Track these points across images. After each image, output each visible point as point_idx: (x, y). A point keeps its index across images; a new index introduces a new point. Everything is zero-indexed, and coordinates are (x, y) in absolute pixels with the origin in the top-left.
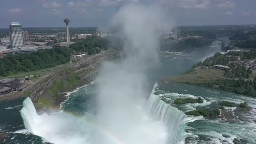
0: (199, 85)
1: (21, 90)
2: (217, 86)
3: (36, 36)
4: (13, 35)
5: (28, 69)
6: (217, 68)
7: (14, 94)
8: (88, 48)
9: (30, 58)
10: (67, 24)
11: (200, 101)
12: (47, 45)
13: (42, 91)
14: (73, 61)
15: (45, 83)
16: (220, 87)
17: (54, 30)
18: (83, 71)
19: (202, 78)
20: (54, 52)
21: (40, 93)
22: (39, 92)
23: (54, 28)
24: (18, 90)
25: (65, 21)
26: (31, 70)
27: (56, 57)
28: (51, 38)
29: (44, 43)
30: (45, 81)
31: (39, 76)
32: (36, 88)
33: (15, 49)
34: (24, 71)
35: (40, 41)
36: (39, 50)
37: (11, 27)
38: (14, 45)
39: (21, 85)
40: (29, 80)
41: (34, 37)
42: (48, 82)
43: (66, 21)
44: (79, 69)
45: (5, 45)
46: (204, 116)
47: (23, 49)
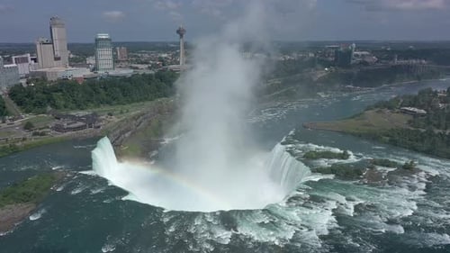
0: (360, 136)
1: (99, 127)
2: (388, 138)
3: (140, 55)
4: (100, 53)
5: (115, 102)
7: (88, 132)
9: (119, 87)
10: (181, 36)
12: (150, 68)
13: (130, 133)
15: (134, 122)
16: (390, 141)
17: (172, 45)
19: (371, 125)
20: (154, 78)
21: (127, 135)
22: (123, 133)
23: (172, 43)
24: (95, 127)
25: (178, 32)
26: (118, 104)
27: (157, 86)
28: (161, 59)
29: (147, 66)
30: (135, 118)
31: (128, 111)
32: (119, 127)
33: (100, 72)
34: (109, 103)
35: (142, 63)
36: (133, 75)
37: (97, 40)
38: (100, 67)
39: (101, 121)
40: (112, 116)
41: (135, 56)
42: (138, 121)
43: (180, 32)
45: (88, 67)
46: (337, 175)
47: (111, 73)
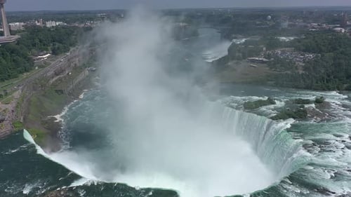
6: (253, 61)
8: (44, 45)
10: (2, 5)
11: (271, 102)
14: (40, 67)
18: (60, 80)
44: (53, 78)
